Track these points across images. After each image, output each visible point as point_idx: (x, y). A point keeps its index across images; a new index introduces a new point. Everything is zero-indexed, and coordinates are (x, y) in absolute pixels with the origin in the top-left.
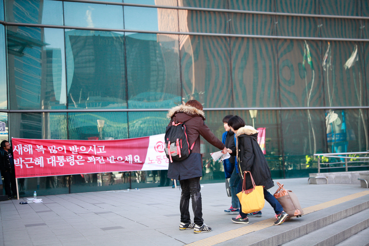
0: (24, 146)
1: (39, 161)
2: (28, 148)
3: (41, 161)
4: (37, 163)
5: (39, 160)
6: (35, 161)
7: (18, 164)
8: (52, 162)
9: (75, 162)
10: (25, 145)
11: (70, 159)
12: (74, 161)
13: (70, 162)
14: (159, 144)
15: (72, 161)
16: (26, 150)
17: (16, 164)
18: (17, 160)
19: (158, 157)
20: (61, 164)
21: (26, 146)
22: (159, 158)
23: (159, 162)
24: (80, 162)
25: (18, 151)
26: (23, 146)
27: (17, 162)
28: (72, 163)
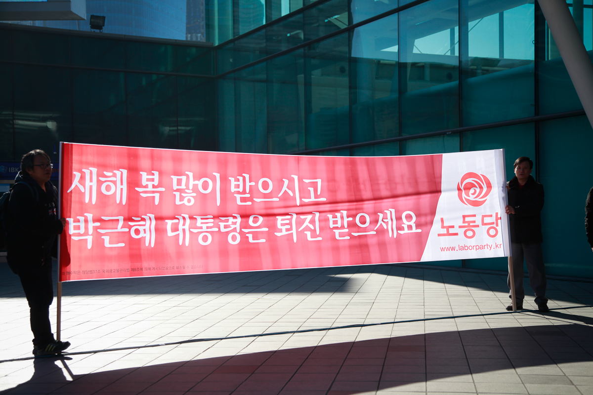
0: (106, 177)
1: (144, 227)
2: (115, 182)
3: (147, 227)
4: (137, 232)
5: (142, 223)
6: (130, 227)
7: (79, 235)
8: (180, 232)
9: (241, 233)
10: (105, 173)
11: (230, 223)
12: (238, 230)
13: (228, 233)
14: (470, 180)
15: (235, 230)
16: (108, 188)
17: (75, 235)
18: (79, 221)
19: (467, 219)
20: (205, 239)
21: (110, 174)
22: (469, 222)
23: (470, 234)
24: (256, 236)
25: (83, 191)
26: (99, 175)
27: (78, 228)
28: (234, 238)
